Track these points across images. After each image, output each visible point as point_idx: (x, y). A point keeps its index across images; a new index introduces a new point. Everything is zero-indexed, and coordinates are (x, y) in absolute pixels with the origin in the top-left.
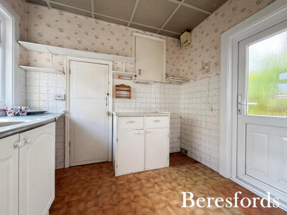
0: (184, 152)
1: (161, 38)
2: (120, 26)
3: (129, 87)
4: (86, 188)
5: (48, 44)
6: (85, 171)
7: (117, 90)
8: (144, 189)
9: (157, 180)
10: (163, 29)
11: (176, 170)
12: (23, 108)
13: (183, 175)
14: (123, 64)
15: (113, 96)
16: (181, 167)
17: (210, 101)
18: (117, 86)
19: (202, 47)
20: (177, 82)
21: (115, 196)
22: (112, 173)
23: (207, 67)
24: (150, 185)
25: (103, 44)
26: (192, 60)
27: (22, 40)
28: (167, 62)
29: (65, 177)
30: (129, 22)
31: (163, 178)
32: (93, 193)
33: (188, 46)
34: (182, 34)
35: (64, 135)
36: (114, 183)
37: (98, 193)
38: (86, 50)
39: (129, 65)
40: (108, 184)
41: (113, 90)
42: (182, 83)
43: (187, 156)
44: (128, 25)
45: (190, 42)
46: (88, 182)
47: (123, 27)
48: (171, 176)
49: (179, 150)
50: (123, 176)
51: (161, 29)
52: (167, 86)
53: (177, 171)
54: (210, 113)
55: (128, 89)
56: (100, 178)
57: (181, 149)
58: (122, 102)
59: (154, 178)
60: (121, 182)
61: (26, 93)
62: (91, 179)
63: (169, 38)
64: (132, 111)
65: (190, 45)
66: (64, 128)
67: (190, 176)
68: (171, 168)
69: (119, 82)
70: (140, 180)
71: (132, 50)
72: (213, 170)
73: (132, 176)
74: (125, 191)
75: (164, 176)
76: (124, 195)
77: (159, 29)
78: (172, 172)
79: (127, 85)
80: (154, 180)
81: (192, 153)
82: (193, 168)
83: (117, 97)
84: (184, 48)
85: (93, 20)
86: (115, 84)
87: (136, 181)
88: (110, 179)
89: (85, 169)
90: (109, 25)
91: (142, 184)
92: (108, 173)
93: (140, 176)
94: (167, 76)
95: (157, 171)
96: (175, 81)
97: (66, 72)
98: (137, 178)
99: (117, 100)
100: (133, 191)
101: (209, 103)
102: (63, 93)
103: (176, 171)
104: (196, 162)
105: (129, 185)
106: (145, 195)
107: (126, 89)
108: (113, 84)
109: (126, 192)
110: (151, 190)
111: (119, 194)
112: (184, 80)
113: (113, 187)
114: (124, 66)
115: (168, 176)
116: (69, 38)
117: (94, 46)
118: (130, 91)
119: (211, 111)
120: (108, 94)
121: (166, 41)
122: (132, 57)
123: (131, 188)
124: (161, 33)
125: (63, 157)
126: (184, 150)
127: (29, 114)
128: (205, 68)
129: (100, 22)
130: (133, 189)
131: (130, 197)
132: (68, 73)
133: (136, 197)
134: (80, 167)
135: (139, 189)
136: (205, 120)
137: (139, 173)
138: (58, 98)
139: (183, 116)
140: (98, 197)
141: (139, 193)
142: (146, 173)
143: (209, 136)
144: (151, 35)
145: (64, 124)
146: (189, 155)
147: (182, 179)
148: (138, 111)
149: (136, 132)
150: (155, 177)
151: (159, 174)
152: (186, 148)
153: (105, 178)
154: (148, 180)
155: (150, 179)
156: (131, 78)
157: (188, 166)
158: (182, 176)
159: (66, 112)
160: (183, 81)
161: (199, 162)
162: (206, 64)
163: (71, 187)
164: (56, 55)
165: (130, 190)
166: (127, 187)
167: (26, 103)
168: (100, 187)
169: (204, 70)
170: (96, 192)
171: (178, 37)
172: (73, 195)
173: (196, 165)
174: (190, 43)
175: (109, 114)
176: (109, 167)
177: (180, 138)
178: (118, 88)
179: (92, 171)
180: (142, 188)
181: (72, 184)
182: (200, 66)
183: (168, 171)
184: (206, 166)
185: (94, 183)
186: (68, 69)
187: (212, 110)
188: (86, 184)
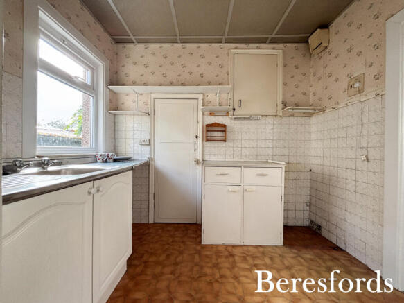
0: (315, 227)
1: (273, 49)
2: (213, 45)
3: (224, 126)
4: (166, 250)
5: (134, 83)
6: (168, 230)
7: (207, 131)
8: (236, 269)
9: (258, 262)
10: (276, 35)
11: (294, 253)
12: (110, 154)
13: (305, 263)
14: (215, 95)
15: (203, 139)
16: (304, 251)
17: (365, 145)
18: (207, 126)
19: (349, 51)
20: (304, 113)
21: (196, 269)
22: (198, 240)
23: (357, 85)
24: (247, 266)
25: (191, 74)
26: (329, 76)
27: (112, 84)
28: (285, 84)
29: (147, 233)
30: (224, 37)
31: (268, 261)
32: (172, 258)
33: (322, 53)
34: (312, 33)
35: (149, 185)
36: (199, 252)
37: (178, 260)
38: (172, 84)
39: (224, 96)
40: (192, 252)
41: (203, 132)
42: (312, 115)
43: (320, 235)
44: (224, 41)
45: (326, 45)
46: (168, 244)
47: (217, 45)
48: (282, 261)
49: (306, 223)
50: (212, 246)
51: (273, 36)
52: (285, 120)
53: (295, 255)
54: (364, 166)
55: (222, 129)
56: (183, 242)
57: (311, 222)
58: (215, 147)
59: (254, 257)
60: (208, 253)
61: (115, 138)
62: (173, 241)
63: (288, 45)
64: (229, 159)
65: (327, 50)
66: (149, 177)
67: (318, 268)
68: (286, 250)
69: (211, 120)
70: (232, 255)
71: (228, 74)
72: (369, 269)
73: (222, 248)
74: (210, 265)
75: (271, 258)
76: (208, 271)
77: (270, 37)
78: (286, 255)
79: (221, 123)
80: (254, 260)
81: (329, 231)
82: (326, 257)
83: (207, 140)
84: (316, 57)
85: (179, 46)
86: (206, 123)
87: (227, 257)
88: (194, 246)
89: (169, 228)
90: (199, 47)
91: (234, 262)
92: (193, 238)
93: (233, 250)
94: (285, 105)
95: (261, 249)
96: (300, 112)
97: (150, 113)
98: (229, 252)
99: (208, 144)
100: (220, 269)
101: (361, 148)
102: (148, 138)
103: (292, 255)
104: (337, 248)
105: (217, 259)
106: (236, 278)
107: (220, 128)
108: (203, 123)
109: (210, 267)
110: (246, 273)
111: (202, 267)
112: (315, 110)
113: (197, 257)
114: (218, 99)
115: (277, 260)
116: (153, 73)
117: (181, 77)
118: (225, 131)
119: (366, 162)
120: (197, 137)
121: (283, 52)
122: (228, 85)
123: (218, 264)
124: (274, 41)
125: (147, 210)
126: (315, 224)
127: (115, 161)
128: (355, 87)
129: (188, 46)
130: (221, 265)
131: (213, 274)
132: (153, 113)
133: (222, 276)
134: (164, 225)
135: (228, 268)
136: (354, 179)
137: (234, 246)
138: (144, 143)
139: (314, 169)
140: (176, 264)
141: (228, 273)
142: (245, 248)
143: (362, 206)
144: (258, 48)
145: (149, 173)
146: (324, 233)
147: (300, 270)
148: (236, 159)
149: (230, 188)
150: (256, 257)
151: (263, 253)
152: (319, 221)
153: (189, 243)
154: (245, 259)
155: (248, 258)
156: (228, 113)
157: (317, 251)
158: (302, 265)
159: (150, 159)
160: (312, 111)
161: (342, 250)
162: (357, 79)
163: (151, 246)
164: (142, 94)
165: (216, 266)
166: (214, 261)
167: (115, 149)
168: (181, 253)
169: (353, 90)
170: (176, 257)
171: (306, 41)
172: (152, 254)
173: (336, 254)
174: (326, 48)
175: (197, 162)
176: (196, 231)
177: (309, 204)
178: (210, 128)
179: (176, 233)
180: (233, 268)
181: (152, 243)
182: (344, 83)
183: (279, 251)
184: (355, 258)
185: (175, 247)
186: (153, 109)
187: (368, 160)
188: (167, 246)
